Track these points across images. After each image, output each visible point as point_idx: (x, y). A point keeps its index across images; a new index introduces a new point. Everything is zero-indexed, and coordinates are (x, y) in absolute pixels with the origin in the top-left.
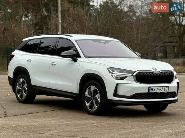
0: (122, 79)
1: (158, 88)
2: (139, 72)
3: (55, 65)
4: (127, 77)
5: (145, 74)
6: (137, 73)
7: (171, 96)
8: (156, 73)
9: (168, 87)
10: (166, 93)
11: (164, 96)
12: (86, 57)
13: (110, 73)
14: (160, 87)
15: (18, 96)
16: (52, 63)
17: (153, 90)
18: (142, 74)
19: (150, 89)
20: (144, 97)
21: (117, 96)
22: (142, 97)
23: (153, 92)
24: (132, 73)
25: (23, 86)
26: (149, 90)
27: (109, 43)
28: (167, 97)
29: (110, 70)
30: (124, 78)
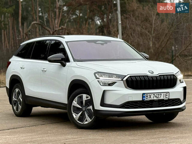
0: (110, 85)
1: (155, 94)
2: (130, 76)
3: (45, 71)
4: (116, 82)
5: (138, 79)
6: (128, 78)
7: (174, 104)
8: (152, 77)
9: (168, 93)
10: (166, 101)
11: (164, 104)
12: (75, 60)
13: (97, 78)
14: (157, 94)
15: (15, 108)
16: (42, 69)
17: (149, 97)
18: (134, 79)
19: (144, 95)
20: (137, 105)
21: (105, 105)
22: (135, 105)
23: (148, 99)
24: (122, 77)
25: (18, 97)
26: (143, 97)
27: (108, 43)
28: (168, 105)
29: (96, 75)
30: (112, 83)
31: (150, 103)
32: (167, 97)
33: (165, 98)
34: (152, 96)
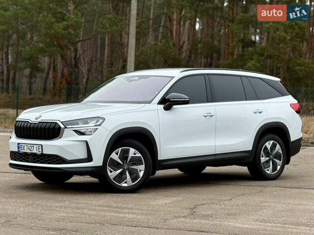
1: (28, 145)
17: (23, 148)
19: (19, 146)
23: (23, 151)
31: (26, 156)
32: (40, 150)
33: (38, 152)
34: (26, 147)
